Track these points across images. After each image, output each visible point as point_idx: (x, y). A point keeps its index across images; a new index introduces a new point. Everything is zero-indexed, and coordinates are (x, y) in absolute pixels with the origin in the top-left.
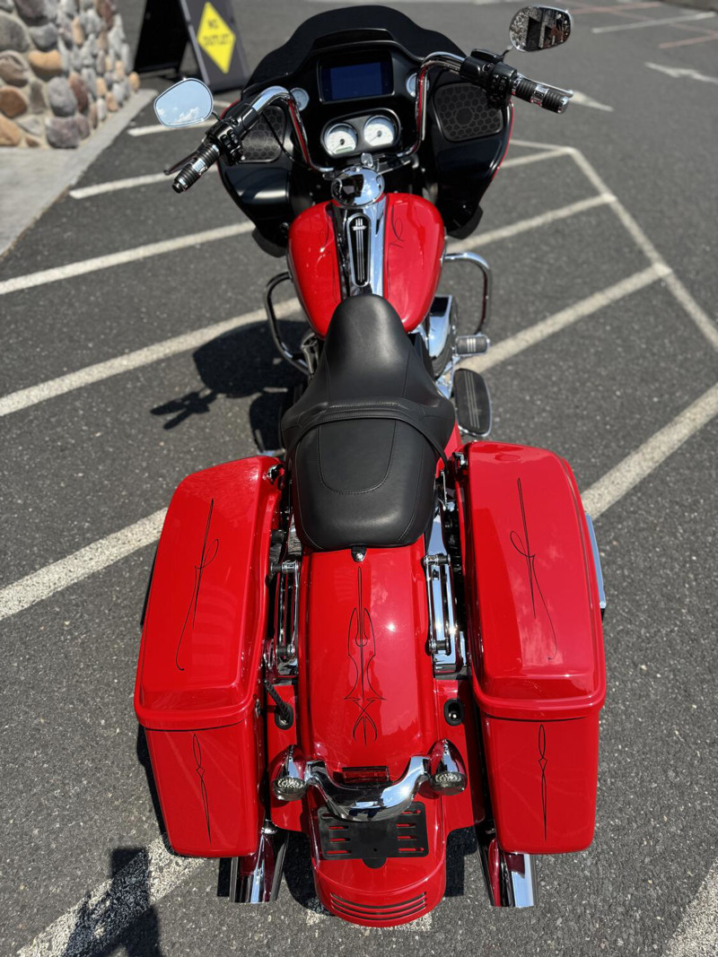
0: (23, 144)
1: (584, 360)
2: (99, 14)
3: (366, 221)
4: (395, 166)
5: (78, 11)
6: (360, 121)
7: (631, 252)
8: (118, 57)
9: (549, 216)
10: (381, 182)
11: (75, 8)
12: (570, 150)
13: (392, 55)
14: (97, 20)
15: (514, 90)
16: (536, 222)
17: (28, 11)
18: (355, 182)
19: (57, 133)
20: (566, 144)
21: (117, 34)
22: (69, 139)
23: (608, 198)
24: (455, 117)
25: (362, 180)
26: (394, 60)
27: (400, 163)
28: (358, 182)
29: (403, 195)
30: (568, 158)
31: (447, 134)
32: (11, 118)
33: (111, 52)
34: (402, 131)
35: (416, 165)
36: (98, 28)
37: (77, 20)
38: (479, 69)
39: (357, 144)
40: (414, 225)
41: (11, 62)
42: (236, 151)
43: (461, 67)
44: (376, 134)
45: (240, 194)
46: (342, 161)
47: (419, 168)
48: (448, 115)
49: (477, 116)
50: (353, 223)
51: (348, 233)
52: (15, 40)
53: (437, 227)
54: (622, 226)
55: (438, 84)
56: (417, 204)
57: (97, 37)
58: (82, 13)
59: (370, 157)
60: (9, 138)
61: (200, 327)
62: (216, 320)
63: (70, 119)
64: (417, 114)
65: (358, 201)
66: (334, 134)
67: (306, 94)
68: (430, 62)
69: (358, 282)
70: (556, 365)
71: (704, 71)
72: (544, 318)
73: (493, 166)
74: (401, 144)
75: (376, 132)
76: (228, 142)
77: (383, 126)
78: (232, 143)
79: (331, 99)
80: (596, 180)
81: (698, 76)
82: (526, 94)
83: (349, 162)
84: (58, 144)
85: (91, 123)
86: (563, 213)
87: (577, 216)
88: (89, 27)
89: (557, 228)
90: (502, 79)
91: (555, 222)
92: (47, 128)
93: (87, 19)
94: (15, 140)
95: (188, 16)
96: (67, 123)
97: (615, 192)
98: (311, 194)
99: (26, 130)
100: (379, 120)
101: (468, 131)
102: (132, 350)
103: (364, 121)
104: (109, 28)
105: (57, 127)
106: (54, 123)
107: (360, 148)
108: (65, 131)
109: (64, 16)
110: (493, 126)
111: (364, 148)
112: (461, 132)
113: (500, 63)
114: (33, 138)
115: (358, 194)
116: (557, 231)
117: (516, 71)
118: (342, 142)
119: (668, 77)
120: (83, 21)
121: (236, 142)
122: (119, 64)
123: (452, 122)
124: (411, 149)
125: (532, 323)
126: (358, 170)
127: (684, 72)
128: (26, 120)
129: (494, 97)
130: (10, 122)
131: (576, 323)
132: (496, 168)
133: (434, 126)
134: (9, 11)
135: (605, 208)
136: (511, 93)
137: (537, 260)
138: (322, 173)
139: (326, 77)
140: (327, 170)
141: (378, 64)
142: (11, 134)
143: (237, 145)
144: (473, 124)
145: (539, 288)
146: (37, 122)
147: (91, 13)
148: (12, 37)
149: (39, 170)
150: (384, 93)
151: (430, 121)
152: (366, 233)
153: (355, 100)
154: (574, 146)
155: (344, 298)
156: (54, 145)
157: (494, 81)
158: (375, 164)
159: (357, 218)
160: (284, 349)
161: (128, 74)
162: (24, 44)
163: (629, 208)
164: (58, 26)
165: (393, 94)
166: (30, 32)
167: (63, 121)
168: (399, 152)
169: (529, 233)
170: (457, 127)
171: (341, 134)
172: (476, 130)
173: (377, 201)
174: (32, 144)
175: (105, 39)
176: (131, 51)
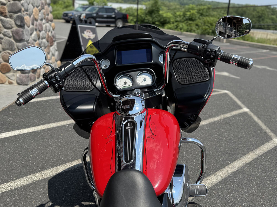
0: (7, 83)
1: (252, 188)
2: (48, 41)
3: (134, 124)
4: (152, 95)
5: (39, 39)
6: (135, 74)
7: (261, 133)
8: (53, 55)
9: (222, 117)
10: (144, 103)
11: (37, 38)
12: (226, 92)
13: (152, 45)
14: (46, 42)
15: (219, 57)
16: (217, 119)
17: (17, 38)
18: (131, 102)
19: (20, 79)
20: (225, 89)
21: (54, 48)
22: (25, 82)
23: (246, 110)
24: (184, 73)
25: (134, 102)
26: (153, 47)
27: (155, 94)
28: (132, 103)
29: (157, 110)
30: (226, 94)
31: (180, 81)
32: (4, 73)
33: (51, 53)
34: (156, 79)
35: (164, 95)
36: (46, 45)
37: (38, 42)
38: (199, 47)
39: (133, 84)
40: (162, 125)
41: (8, 54)
42: (59, 85)
43: (188, 47)
44: (143, 80)
45: (68, 106)
46: (124, 92)
47: (165, 97)
48: (180, 72)
49: (195, 73)
50: (126, 125)
51: (123, 130)
52: (10, 47)
53: (176, 126)
54: (255, 121)
55: (174, 58)
56: (164, 114)
57: (45, 48)
58: (40, 40)
59: (139, 91)
60: (2, 81)
61: (57, 165)
62: (66, 162)
63: (27, 74)
64: (164, 72)
65: (131, 112)
66: (121, 79)
67: (109, 61)
68: (171, 45)
69: (126, 161)
70: (238, 191)
71: (271, 67)
72: (228, 164)
73: (206, 96)
74: (156, 85)
75: (143, 79)
76: (54, 79)
77: (147, 76)
78: (56, 80)
79: (121, 64)
80: (239, 103)
81: (268, 68)
82: (226, 59)
83: (128, 93)
84: (21, 83)
85: (36, 76)
86: (228, 115)
87: (234, 116)
88: (42, 45)
89: (226, 122)
90: (212, 51)
91: (224, 119)
92: (17, 78)
93: (42, 42)
94: (4, 81)
95: (82, 44)
96: (25, 76)
97: (248, 108)
98: (109, 107)
99: (9, 78)
100: (145, 74)
101: (191, 79)
102: (18, 178)
103: (137, 74)
104: (51, 46)
105: (21, 77)
106: (20, 76)
107: (134, 86)
108: (24, 79)
109: (32, 40)
110: (204, 78)
111: (136, 86)
112: (187, 80)
113: (210, 44)
114: (11, 81)
115: (131, 109)
116: (226, 123)
117: (220, 48)
118: (125, 83)
119: (258, 68)
120: (40, 42)
121: (59, 80)
122: (53, 57)
123: (182, 75)
124: (161, 87)
125: (222, 167)
126: (131, 96)
127: (263, 67)
128: (9, 74)
129: (208, 61)
130: (3, 75)
131: (244, 167)
132: (208, 98)
133: (173, 77)
134: (10, 37)
135: (245, 113)
136: (217, 59)
137: (219, 135)
138: (114, 97)
139: (119, 54)
140: (116, 96)
141: (145, 50)
142: (2, 79)
143: (60, 81)
144: (193, 76)
145: (223, 149)
146: (14, 75)
147: (44, 40)
148: (9, 46)
149: (9, 93)
150: (147, 62)
151: (171, 75)
152: (133, 131)
153: (134, 64)
154: (228, 90)
155: (117, 171)
156: (19, 84)
157: (208, 52)
158: (142, 94)
159: (129, 122)
160: (92, 184)
161: (57, 61)
162: (14, 48)
163: (256, 114)
164: (28, 43)
165: (152, 62)
166: (16, 44)
167: (24, 75)
168: (155, 89)
169: (214, 123)
170: (185, 78)
171: (125, 80)
172: (195, 79)
173: (142, 113)
174: (10, 83)
175: (49, 49)
176: (59, 53)
